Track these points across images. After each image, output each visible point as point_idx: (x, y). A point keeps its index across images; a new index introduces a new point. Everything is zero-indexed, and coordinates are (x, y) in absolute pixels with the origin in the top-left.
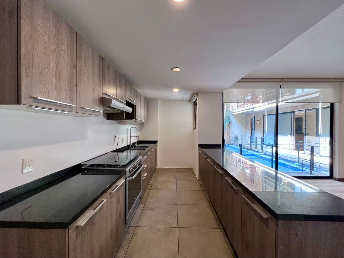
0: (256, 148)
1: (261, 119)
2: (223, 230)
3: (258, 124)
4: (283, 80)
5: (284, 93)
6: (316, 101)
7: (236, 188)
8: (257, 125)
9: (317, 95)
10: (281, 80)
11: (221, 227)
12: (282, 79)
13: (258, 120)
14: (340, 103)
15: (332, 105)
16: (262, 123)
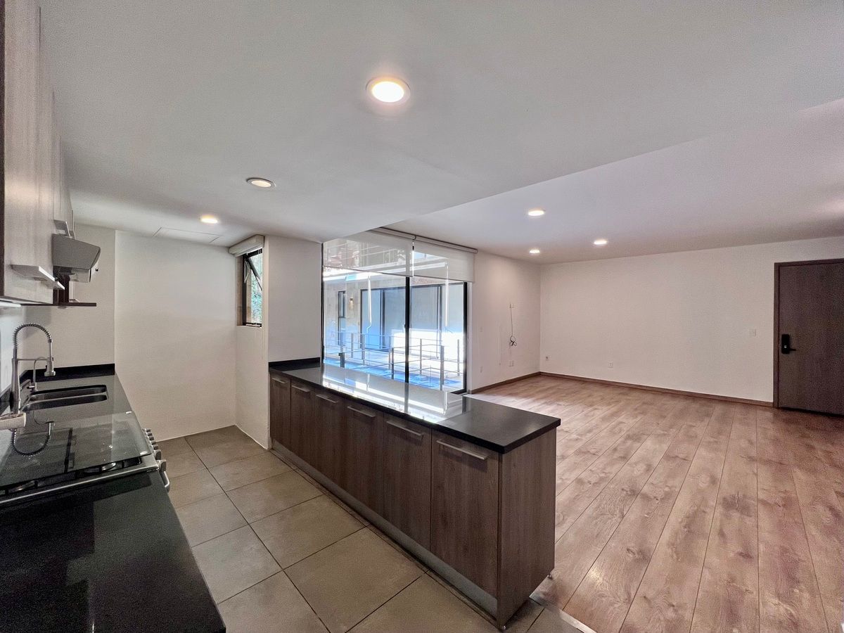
0: (352, 357)
1: (356, 297)
2: (372, 528)
3: (352, 307)
4: (418, 238)
5: (399, 253)
6: (439, 274)
7: (419, 435)
8: (350, 308)
9: (442, 265)
10: (413, 237)
11: (366, 524)
12: (416, 236)
13: (351, 299)
14: (473, 283)
15: (466, 285)
16: (359, 305)
